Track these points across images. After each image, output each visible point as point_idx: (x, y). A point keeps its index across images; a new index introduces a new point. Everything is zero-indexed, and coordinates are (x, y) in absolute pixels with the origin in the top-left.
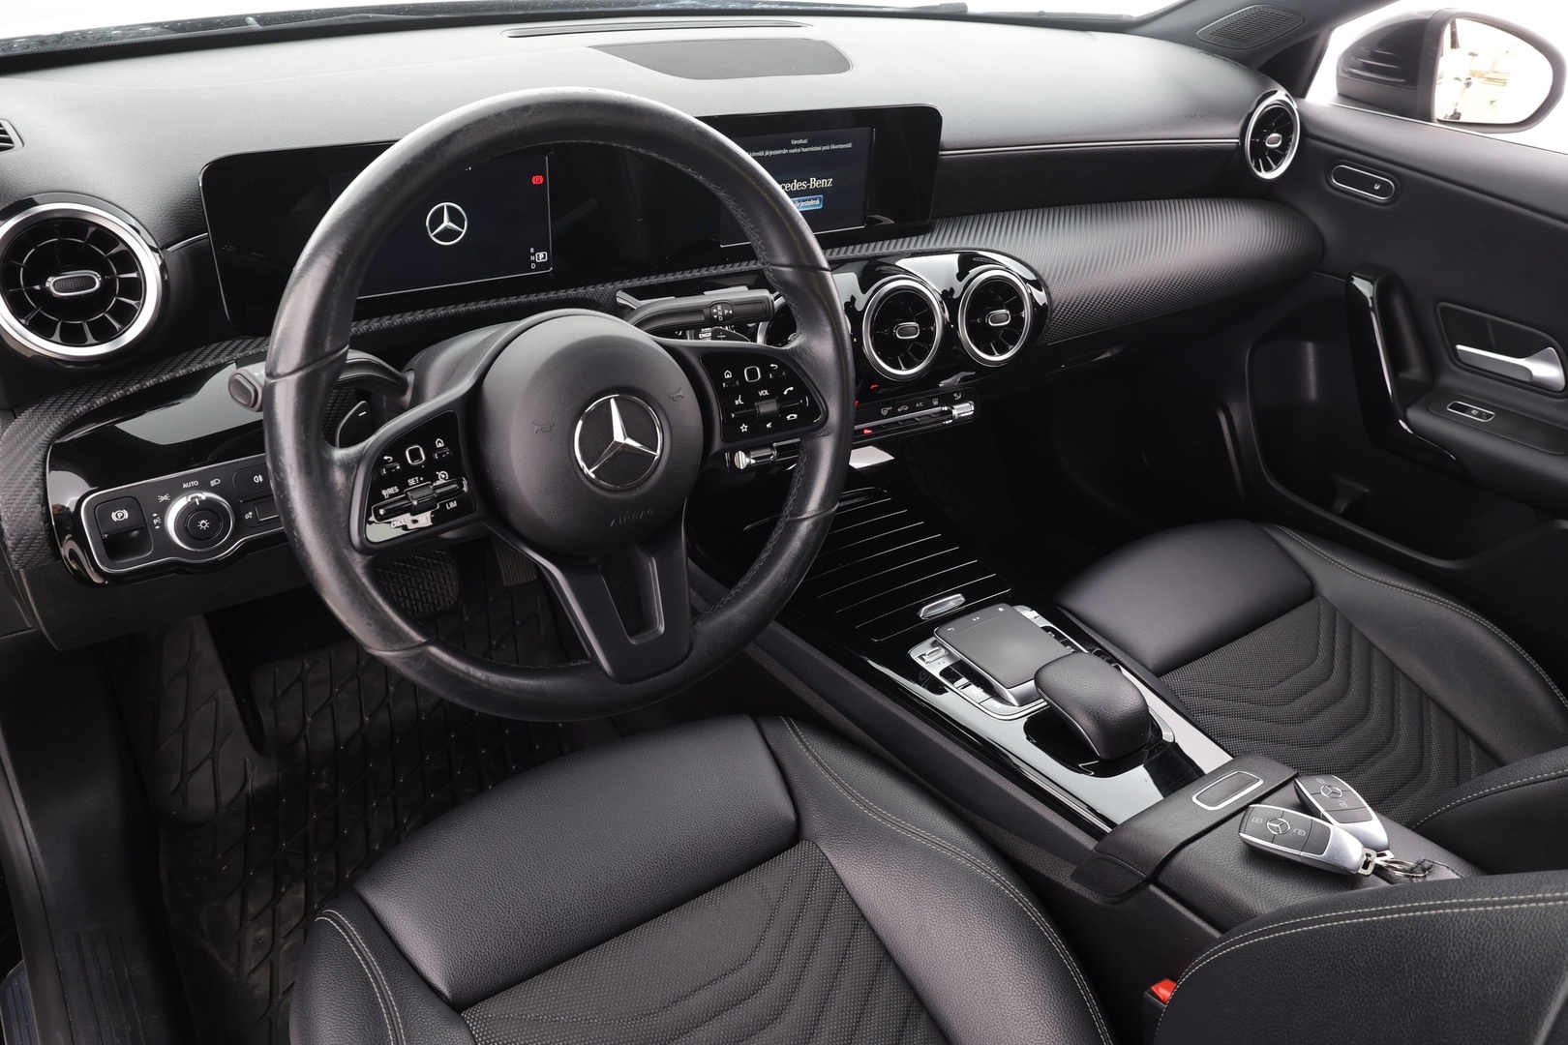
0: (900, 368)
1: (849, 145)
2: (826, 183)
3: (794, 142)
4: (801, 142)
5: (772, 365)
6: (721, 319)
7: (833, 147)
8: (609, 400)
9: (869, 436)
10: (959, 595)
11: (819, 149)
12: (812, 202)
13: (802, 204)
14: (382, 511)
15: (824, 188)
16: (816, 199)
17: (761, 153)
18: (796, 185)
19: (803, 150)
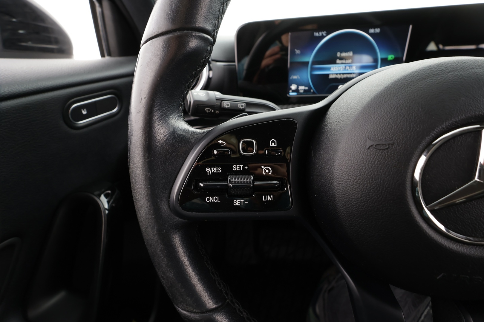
14: (202, 185)
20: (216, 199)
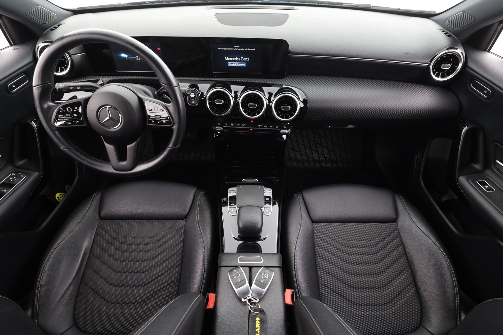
0: (250, 116)
1: (254, 49)
2: (248, 59)
3: (235, 47)
4: (237, 47)
7: (249, 49)
9: (252, 131)
10: (257, 179)
11: (243, 49)
12: (243, 64)
13: (239, 64)
15: (246, 61)
16: (244, 64)
17: (224, 49)
18: (237, 59)
19: (238, 49)
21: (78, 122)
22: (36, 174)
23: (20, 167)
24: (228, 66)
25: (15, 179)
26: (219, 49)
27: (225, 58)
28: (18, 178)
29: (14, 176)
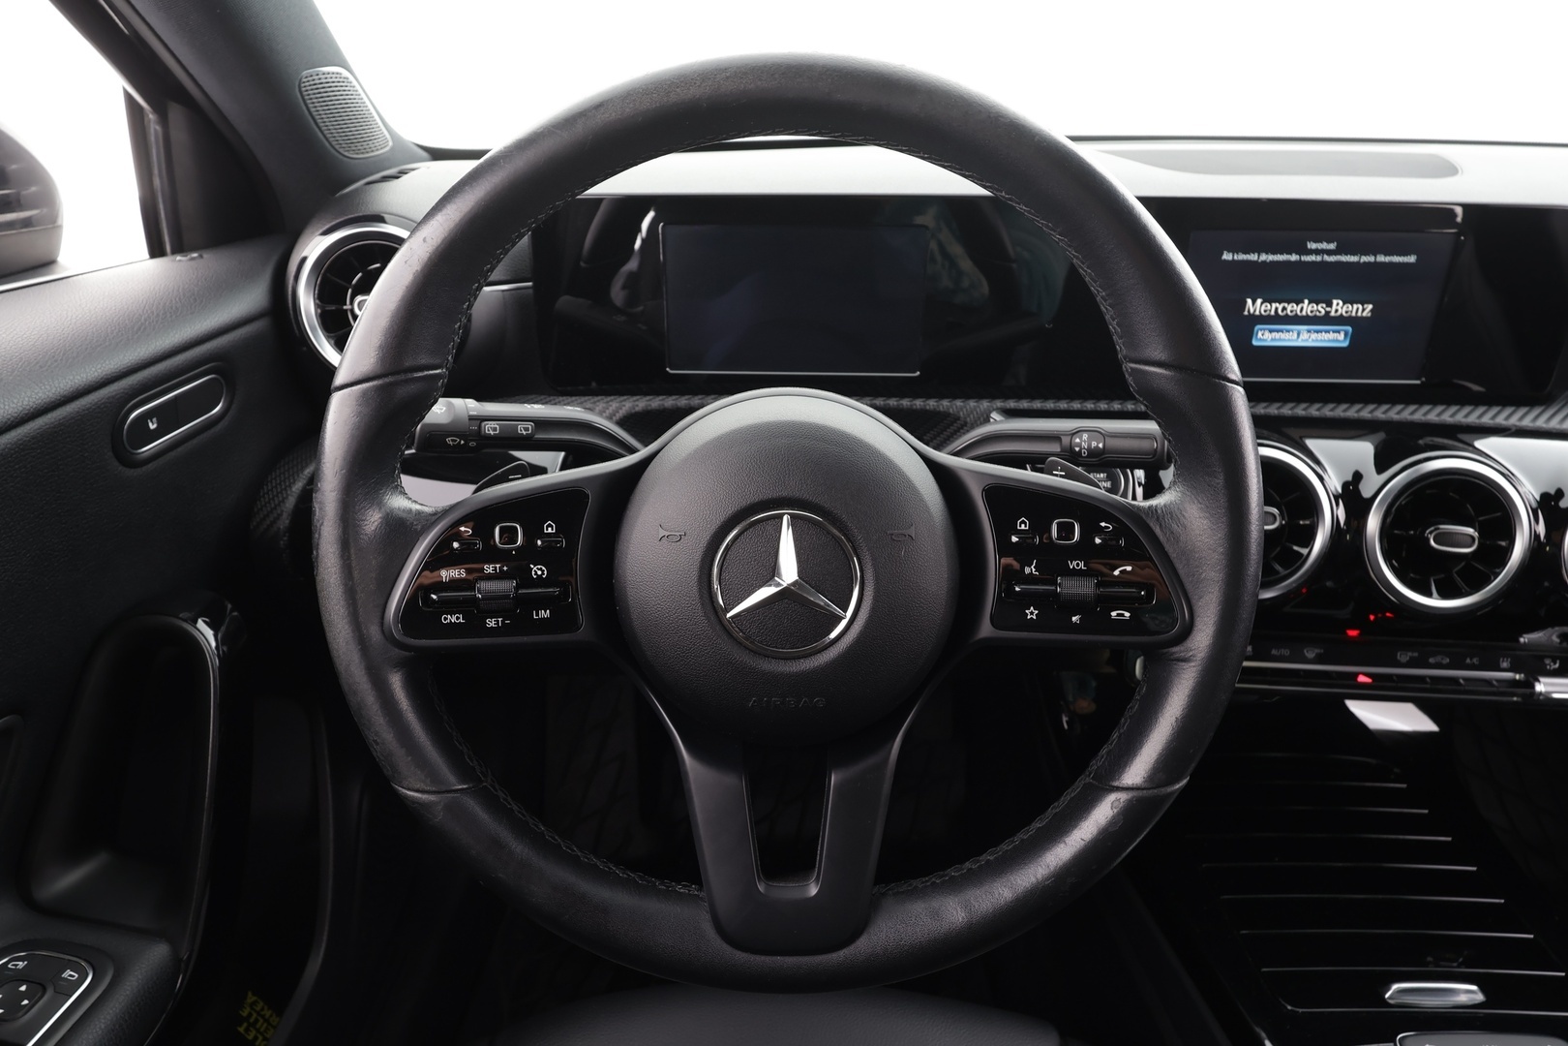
0: (1429, 595)
1: (1412, 259)
2: (1365, 310)
3: (1312, 246)
4: (1324, 246)
5: (1103, 524)
6: (1085, 453)
7: (1381, 258)
8: (780, 517)
9: (1364, 686)
10: (1474, 988)
11: (1353, 259)
12: (1331, 336)
13: (1314, 336)
14: (434, 597)
15: (1356, 318)
16: (1339, 332)
17: (1253, 257)
18: (1307, 308)
19: (1327, 258)
20: (458, 618)
21: (545, 614)
22: (152, 958)
23: (55, 911)
24: (1255, 343)
25: (24, 996)
26: (1227, 256)
27: (1249, 301)
28: (44, 990)
29: (20, 977)
